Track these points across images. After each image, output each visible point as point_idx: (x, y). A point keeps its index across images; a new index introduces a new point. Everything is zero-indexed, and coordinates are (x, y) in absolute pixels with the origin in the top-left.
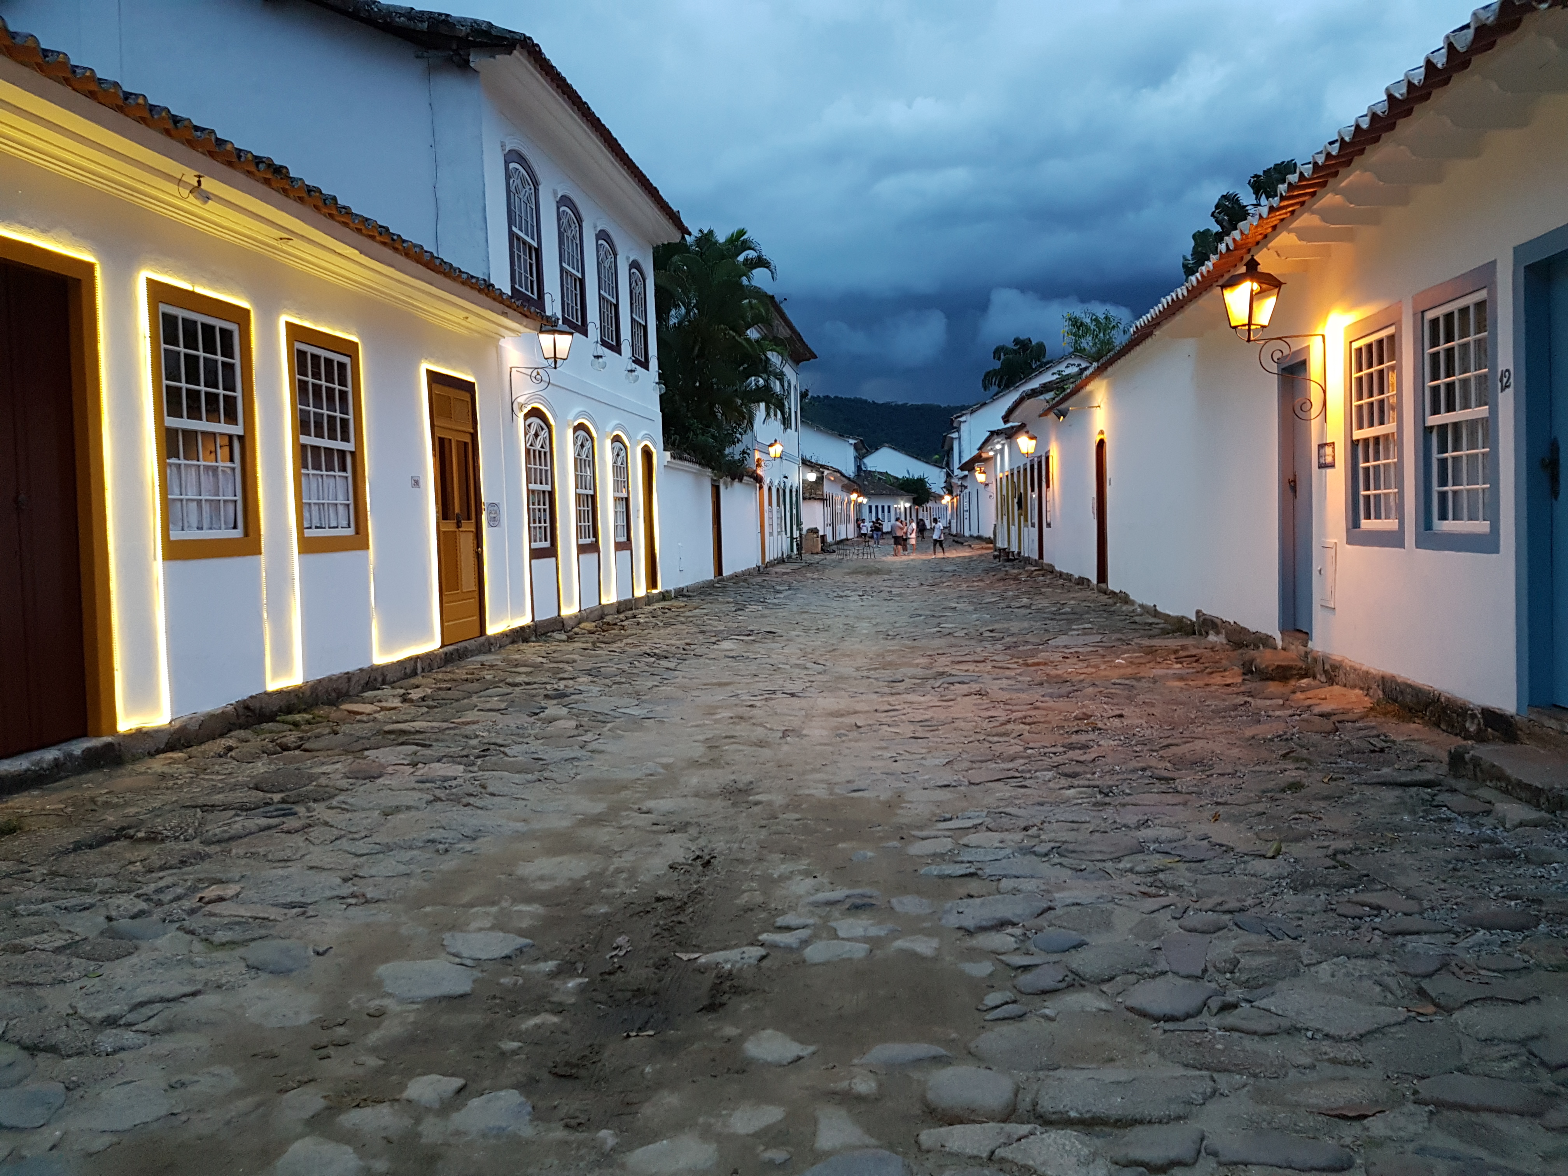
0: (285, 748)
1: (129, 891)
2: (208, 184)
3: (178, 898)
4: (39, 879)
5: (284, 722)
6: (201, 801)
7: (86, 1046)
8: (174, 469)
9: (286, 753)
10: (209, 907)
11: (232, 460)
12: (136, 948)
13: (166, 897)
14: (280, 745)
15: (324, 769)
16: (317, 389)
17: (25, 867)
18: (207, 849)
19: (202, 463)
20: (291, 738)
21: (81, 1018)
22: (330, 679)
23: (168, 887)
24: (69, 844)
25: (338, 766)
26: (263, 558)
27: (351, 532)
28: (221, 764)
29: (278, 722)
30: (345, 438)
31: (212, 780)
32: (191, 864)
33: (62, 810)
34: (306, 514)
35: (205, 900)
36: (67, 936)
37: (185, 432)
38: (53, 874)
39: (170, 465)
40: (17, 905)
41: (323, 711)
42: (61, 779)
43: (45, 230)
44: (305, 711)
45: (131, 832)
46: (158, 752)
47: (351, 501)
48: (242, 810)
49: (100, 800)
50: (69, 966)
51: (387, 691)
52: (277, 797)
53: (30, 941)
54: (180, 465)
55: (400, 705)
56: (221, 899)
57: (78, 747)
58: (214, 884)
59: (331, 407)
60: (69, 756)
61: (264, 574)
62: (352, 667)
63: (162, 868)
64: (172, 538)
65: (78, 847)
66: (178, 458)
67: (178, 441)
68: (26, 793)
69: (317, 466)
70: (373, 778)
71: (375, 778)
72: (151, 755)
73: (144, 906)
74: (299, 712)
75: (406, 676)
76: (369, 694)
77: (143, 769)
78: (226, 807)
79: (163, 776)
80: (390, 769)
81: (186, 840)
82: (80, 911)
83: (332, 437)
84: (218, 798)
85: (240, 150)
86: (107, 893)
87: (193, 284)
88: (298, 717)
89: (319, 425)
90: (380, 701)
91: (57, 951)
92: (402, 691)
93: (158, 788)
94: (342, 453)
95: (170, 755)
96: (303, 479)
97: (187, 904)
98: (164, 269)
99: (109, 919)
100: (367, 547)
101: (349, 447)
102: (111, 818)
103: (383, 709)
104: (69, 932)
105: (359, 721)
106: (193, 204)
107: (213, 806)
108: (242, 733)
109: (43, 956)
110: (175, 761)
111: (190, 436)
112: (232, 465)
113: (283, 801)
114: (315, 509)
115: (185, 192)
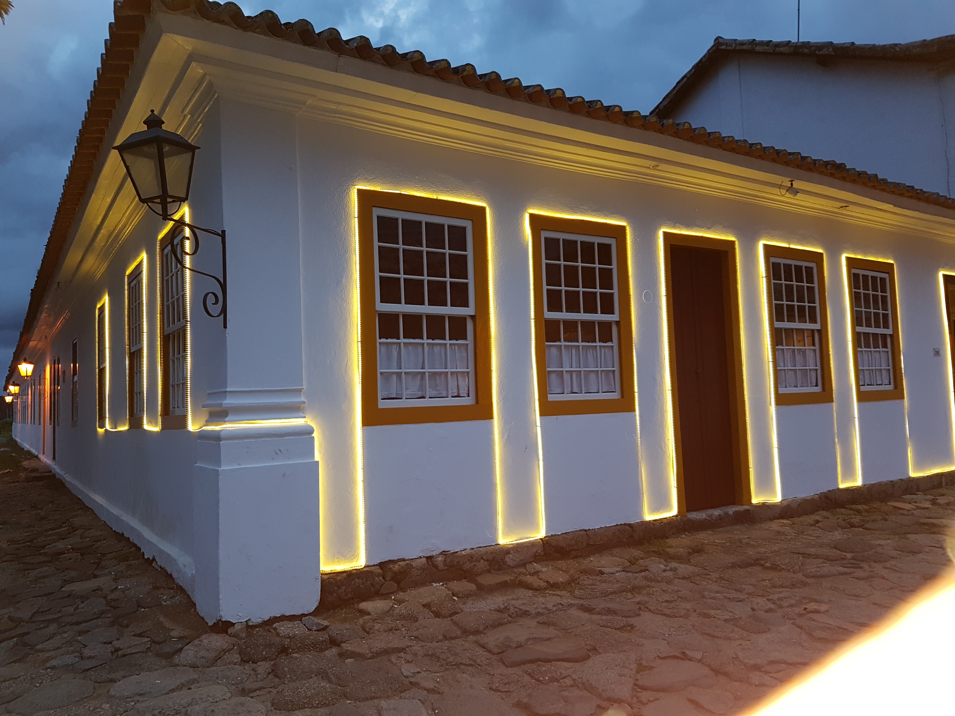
0: (853, 526)
1: (763, 596)
2: (797, 184)
3: (791, 606)
4: (715, 580)
5: (851, 509)
6: (801, 551)
7: (744, 678)
8: (780, 351)
9: (853, 529)
10: (811, 615)
11: (814, 345)
12: (769, 630)
13: (785, 604)
14: (849, 523)
15: (880, 542)
16: (867, 296)
17: (707, 572)
18: (807, 580)
19: (796, 347)
20: (856, 520)
21: (741, 661)
22: (880, 484)
23: (785, 598)
24: (729, 563)
25: (889, 541)
26: (834, 405)
27: (891, 387)
28: (812, 530)
29: (846, 508)
30: (886, 326)
31: (808, 539)
32: (798, 587)
33: (724, 543)
34: (861, 377)
35: (807, 610)
36: (731, 614)
37: (786, 330)
38: (721, 578)
39: (778, 349)
40: (704, 592)
41: (877, 505)
42: (722, 527)
43: (709, 228)
44: (864, 503)
45: (763, 562)
46: (775, 518)
47: (891, 368)
48: (827, 560)
49: (745, 541)
50: (733, 631)
51: (920, 496)
52: (849, 555)
53: (712, 612)
54: (783, 349)
55: (930, 506)
56: (817, 612)
57: (731, 510)
58: (813, 602)
59: (876, 307)
60: (726, 514)
61: (835, 414)
62: (895, 477)
63: (781, 586)
64: (780, 392)
65: (733, 566)
66: (782, 345)
67: (782, 335)
68: (705, 532)
69: (867, 346)
70: (914, 553)
71: (916, 553)
72: (772, 519)
73: (772, 606)
74: (860, 504)
75: (934, 487)
76: (908, 497)
77: (767, 527)
78: (817, 557)
79: (778, 533)
80: (927, 549)
81: (794, 573)
82: (737, 602)
83: (877, 326)
84: (812, 551)
85: (816, 160)
86: (751, 594)
87: (789, 243)
88: (859, 507)
89: (868, 320)
90: (916, 502)
91: (726, 620)
92: (932, 497)
93: (776, 539)
94: (884, 336)
95: (782, 521)
96: (858, 354)
97: (797, 610)
98: (773, 238)
99: (753, 609)
100: (903, 398)
101: (889, 331)
102: (750, 552)
103: (918, 508)
104: (732, 612)
105: (901, 514)
106: (788, 198)
107: (809, 554)
108: (825, 513)
109: (719, 622)
110: (784, 525)
111: (789, 331)
112: (814, 348)
113: (853, 558)
114: (867, 374)
115: (783, 192)
